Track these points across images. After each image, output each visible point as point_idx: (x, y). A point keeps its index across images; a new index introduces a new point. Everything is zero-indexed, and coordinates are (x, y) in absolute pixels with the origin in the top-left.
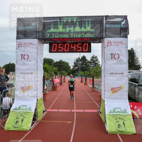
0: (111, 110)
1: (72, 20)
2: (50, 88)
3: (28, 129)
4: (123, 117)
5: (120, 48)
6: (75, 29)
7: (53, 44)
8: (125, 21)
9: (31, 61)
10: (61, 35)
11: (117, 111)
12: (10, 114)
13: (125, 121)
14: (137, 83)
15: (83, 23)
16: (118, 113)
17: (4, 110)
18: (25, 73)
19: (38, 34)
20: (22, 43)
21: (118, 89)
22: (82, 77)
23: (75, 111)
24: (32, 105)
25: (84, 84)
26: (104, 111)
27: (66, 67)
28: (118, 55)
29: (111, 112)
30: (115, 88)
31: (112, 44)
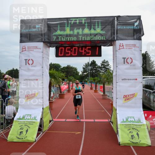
0: (123, 120)
1: (80, 21)
2: (57, 96)
4: (137, 127)
5: (133, 51)
7: (60, 48)
8: (138, 22)
9: (36, 66)
10: (69, 38)
11: (130, 121)
12: (13, 124)
13: (139, 131)
14: (152, 89)
15: (92, 25)
16: (132, 123)
17: (7, 120)
18: (29, 80)
19: (44, 36)
20: (26, 47)
22: (92, 84)
23: (84, 120)
24: (37, 114)
25: (94, 92)
26: (116, 121)
27: (74, 72)
29: (123, 122)
30: (128, 96)
31: (124, 47)
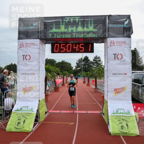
0: (114, 111)
2: (53, 89)
3: (29, 131)
4: (126, 118)
5: (123, 48)
6: (77, 29)
7: (56, 45)
8: (128, 21)
9: (33, 61)
11: (120, 112)
12: (12, 115)
13: (128, 122)
14: (141, 83)
16: (122, 115)
18: (27, 74)
19: (40, 34)
20: (23, 43)
21: (121, 90)
22: (85, 78)
23: (77, 112)
25: (86, 85)
26: (107, 112)
27: (69, 67)
28: (121, 56)
29: (114, 113)
30: (118, 89)
31: (115, 44)
